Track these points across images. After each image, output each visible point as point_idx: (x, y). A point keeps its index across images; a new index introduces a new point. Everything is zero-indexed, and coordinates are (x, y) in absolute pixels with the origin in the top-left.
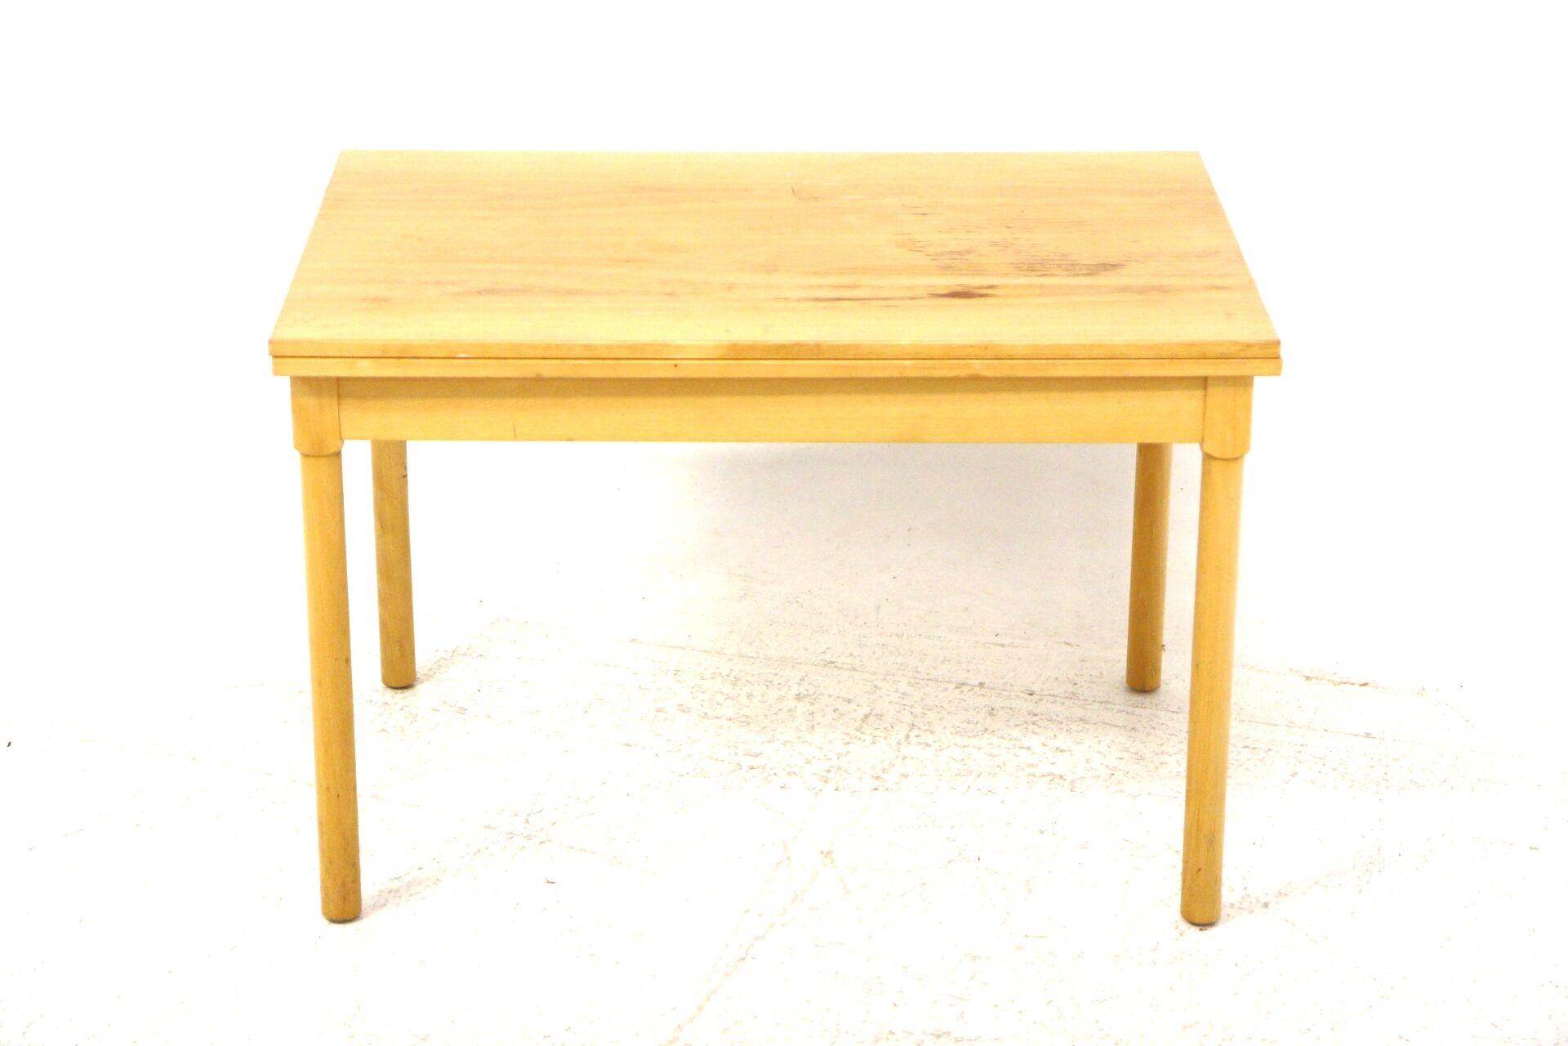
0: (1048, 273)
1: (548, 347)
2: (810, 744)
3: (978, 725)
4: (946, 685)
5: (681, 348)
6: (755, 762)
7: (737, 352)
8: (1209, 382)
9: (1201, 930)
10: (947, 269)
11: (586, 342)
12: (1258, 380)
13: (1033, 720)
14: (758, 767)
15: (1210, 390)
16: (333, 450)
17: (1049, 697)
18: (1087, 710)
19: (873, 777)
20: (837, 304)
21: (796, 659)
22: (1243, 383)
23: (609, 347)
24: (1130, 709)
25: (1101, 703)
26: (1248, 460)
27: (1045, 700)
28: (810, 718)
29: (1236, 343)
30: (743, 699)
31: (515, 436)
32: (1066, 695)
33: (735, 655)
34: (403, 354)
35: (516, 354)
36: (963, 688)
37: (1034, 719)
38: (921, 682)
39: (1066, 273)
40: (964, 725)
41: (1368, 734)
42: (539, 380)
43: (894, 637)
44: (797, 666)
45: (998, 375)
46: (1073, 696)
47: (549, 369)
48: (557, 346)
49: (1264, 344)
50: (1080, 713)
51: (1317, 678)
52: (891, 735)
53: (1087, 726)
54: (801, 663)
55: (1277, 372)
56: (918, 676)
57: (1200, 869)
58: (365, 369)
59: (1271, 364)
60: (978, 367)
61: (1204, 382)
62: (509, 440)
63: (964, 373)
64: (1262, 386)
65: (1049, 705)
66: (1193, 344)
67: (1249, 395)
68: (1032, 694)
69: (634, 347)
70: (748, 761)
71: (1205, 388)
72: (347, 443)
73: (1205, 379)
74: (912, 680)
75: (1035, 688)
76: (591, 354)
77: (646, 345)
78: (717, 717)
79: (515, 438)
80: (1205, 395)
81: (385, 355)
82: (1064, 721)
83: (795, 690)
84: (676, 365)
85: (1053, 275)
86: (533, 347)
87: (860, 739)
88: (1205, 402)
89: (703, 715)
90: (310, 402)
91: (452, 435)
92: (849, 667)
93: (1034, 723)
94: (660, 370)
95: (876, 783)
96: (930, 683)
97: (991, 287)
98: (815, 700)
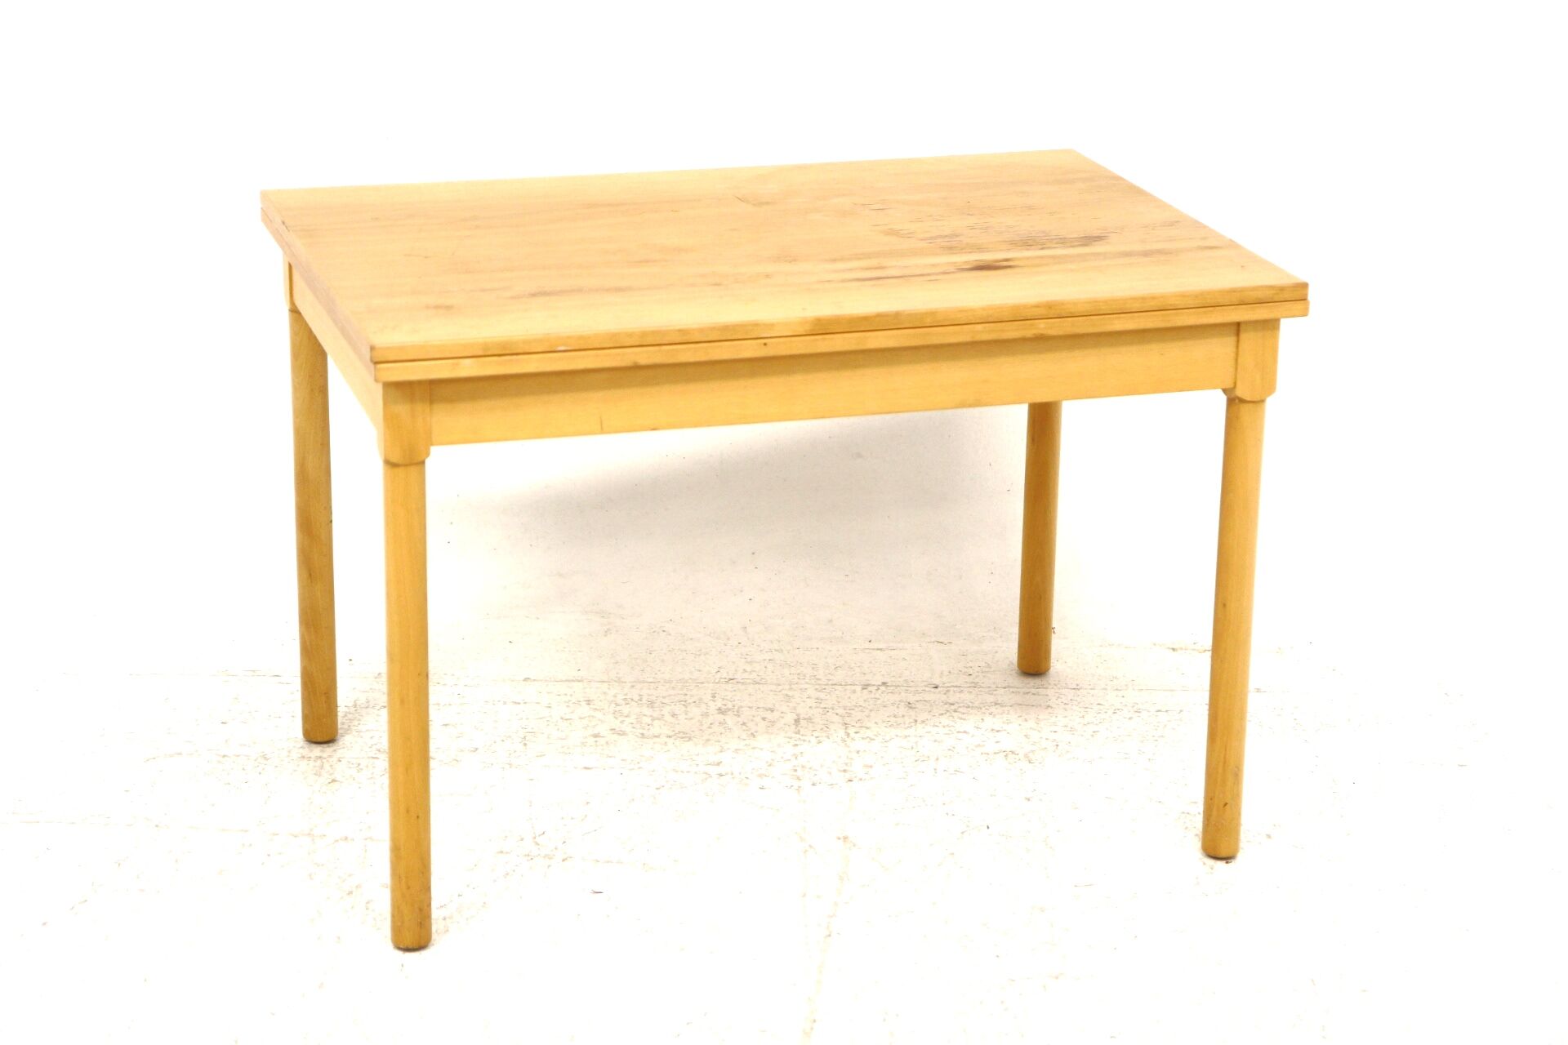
0: (1045, 246)
1: (644, 334)
2: (761, 749)
3: (906, 718)
4: (853, 687)
5: (771, 326)
6: (720, 769)
7: (823, 327)
8: (1242, 328)
9: (1227, 863)
10: (951, 249)
11: (678, 328)
12: (1284, 323)
13: (951, 708)
14: (727, 774)
15: (1243, 336)
16: (420, 459)
17: (955, 689)
18: (995, 695)
19: (840, 771)
20: (880, 282)
21: (695, 680)
22: (1271, 325)
23: (701, 330)
24: (1033, 691)
25: (1005, 688)
26: (1270, 402)
27: (952, 692)
28: (744, 727)
29: (1272, 287)
30: (668, 718)
31: (602, 428)
32: (968, 685)
33: (635, 682)
34: (506, 351)
35: (615, 343)
36: (870, 688)
37: (953, 707)
38: (826, 687)
39: (1062, 245)
40: (893, 719)
41: (1258, 689)
42: (637, 368)
43: (774, 652)
44: (700, 685)
45: (1061, 333)
46: (975, 685)
47: (644, 357)
48: (654, 333)
49: (1294, 287)
50: (991, 699)
51: (1181, 649)
52: (831, 734)
53: (1006, 709)
54: (702, 683)
55: (1305, 313)
56: (819, 682)
57: (1226, 804)
58: (468, 369)
59: (1299, 306)
60: (1042, 327)
61: (1237, 327)
62: (596, 434)
63: (1029, 333)
64: (1289, 327)
65: (958, 695)
66: (1233, 291)
67: (1275, 338)
68: (936, 688)
69: (726, 328)
70: (714, 770)
71: (1238, 334)
72: (434, 449)
73: (1238, 324)
74: (817, 687)
75: (937, 681)
76: (685, 339)
77: (737, 325)
78: (656, 736)
79: (602, 431)
80: (1238, 341)
81: (487, 353)
82: (981, 706)
83: (713, 707)
84: (765, 344)
85: (1049, 248)
86: (630, 335)
87: (804, 741)
88: (1237, 347)
89: (640, 736)
90: (402, 409)
91: (540, 432)
92: (751, 681)
93: (955, 711)
94: (749, 350)
95: (848, 775)
96: (836, 687)
97: (1007, 260)
98: (738, 712)
